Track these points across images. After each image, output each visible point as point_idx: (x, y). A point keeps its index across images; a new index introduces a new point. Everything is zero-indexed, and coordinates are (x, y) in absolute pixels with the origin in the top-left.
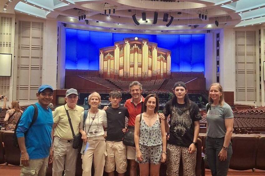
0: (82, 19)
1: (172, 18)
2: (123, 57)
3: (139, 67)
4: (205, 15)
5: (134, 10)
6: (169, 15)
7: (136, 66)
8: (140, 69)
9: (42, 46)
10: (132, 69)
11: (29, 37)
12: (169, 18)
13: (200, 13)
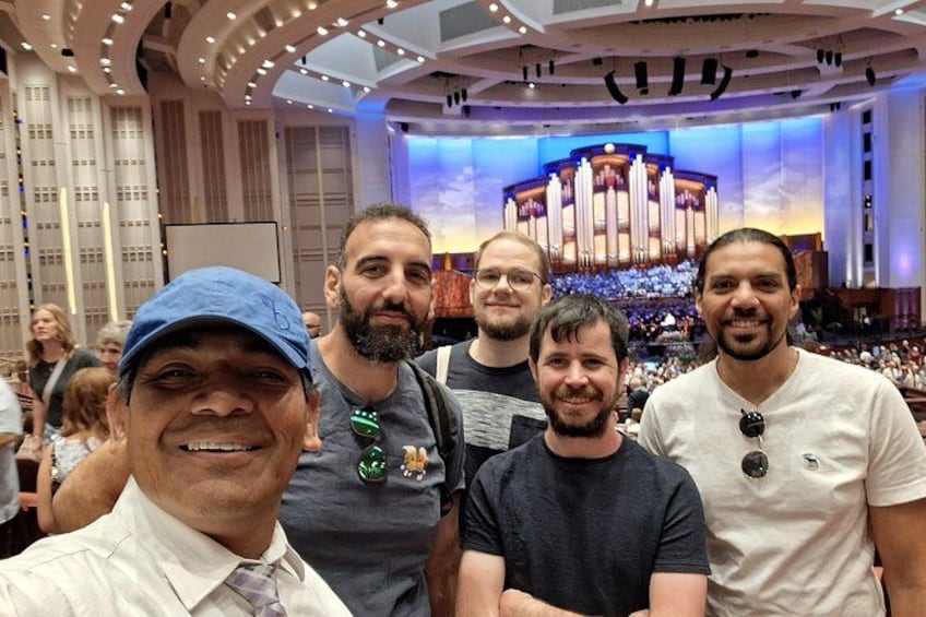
0: (457, 102)
1: (728, 72)
2: (572, 206)
3: (620, 231)
4: (835, 51)
5: (610, 57)
6: (719, 65)
7: (612, 231)
8: (624, 238)
9: (351, 194)
10: (601, 239)
11: (316, 171)
12: (720, 75)
13: (819, 47)
